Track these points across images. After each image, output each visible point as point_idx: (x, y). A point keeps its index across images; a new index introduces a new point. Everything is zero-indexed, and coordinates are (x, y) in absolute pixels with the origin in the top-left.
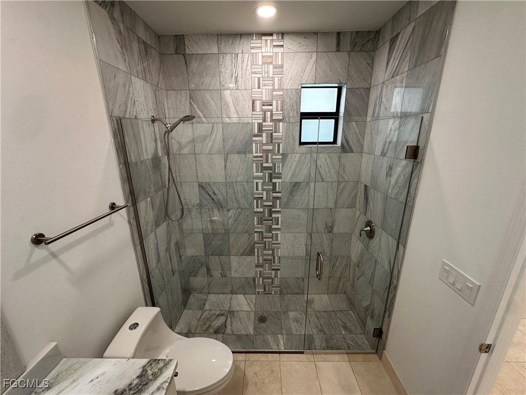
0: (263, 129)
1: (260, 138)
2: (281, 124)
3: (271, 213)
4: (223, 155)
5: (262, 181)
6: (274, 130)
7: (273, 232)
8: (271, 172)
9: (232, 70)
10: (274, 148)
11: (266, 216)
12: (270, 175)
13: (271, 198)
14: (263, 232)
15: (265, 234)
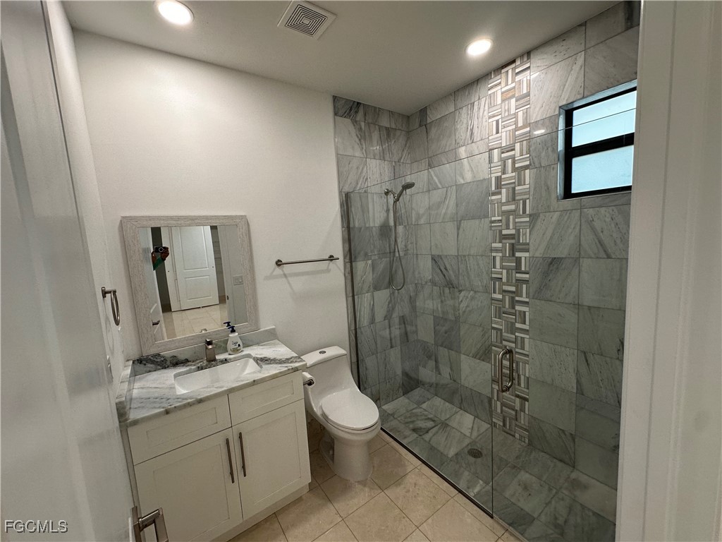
0: (503, 183)
1: (499, 197)
2: (527, 171)
3: (513, 303)
4: (455, 223)
5: (501, 254)
6: (517, 183)
7: (517, 334)
8: (513, 241)
9: (467, 123)
10: (517, 207)
11: (507, 306)
12: (512, 246)
13: (514, 281)
14: (501, 330)
15: (504, 334)
